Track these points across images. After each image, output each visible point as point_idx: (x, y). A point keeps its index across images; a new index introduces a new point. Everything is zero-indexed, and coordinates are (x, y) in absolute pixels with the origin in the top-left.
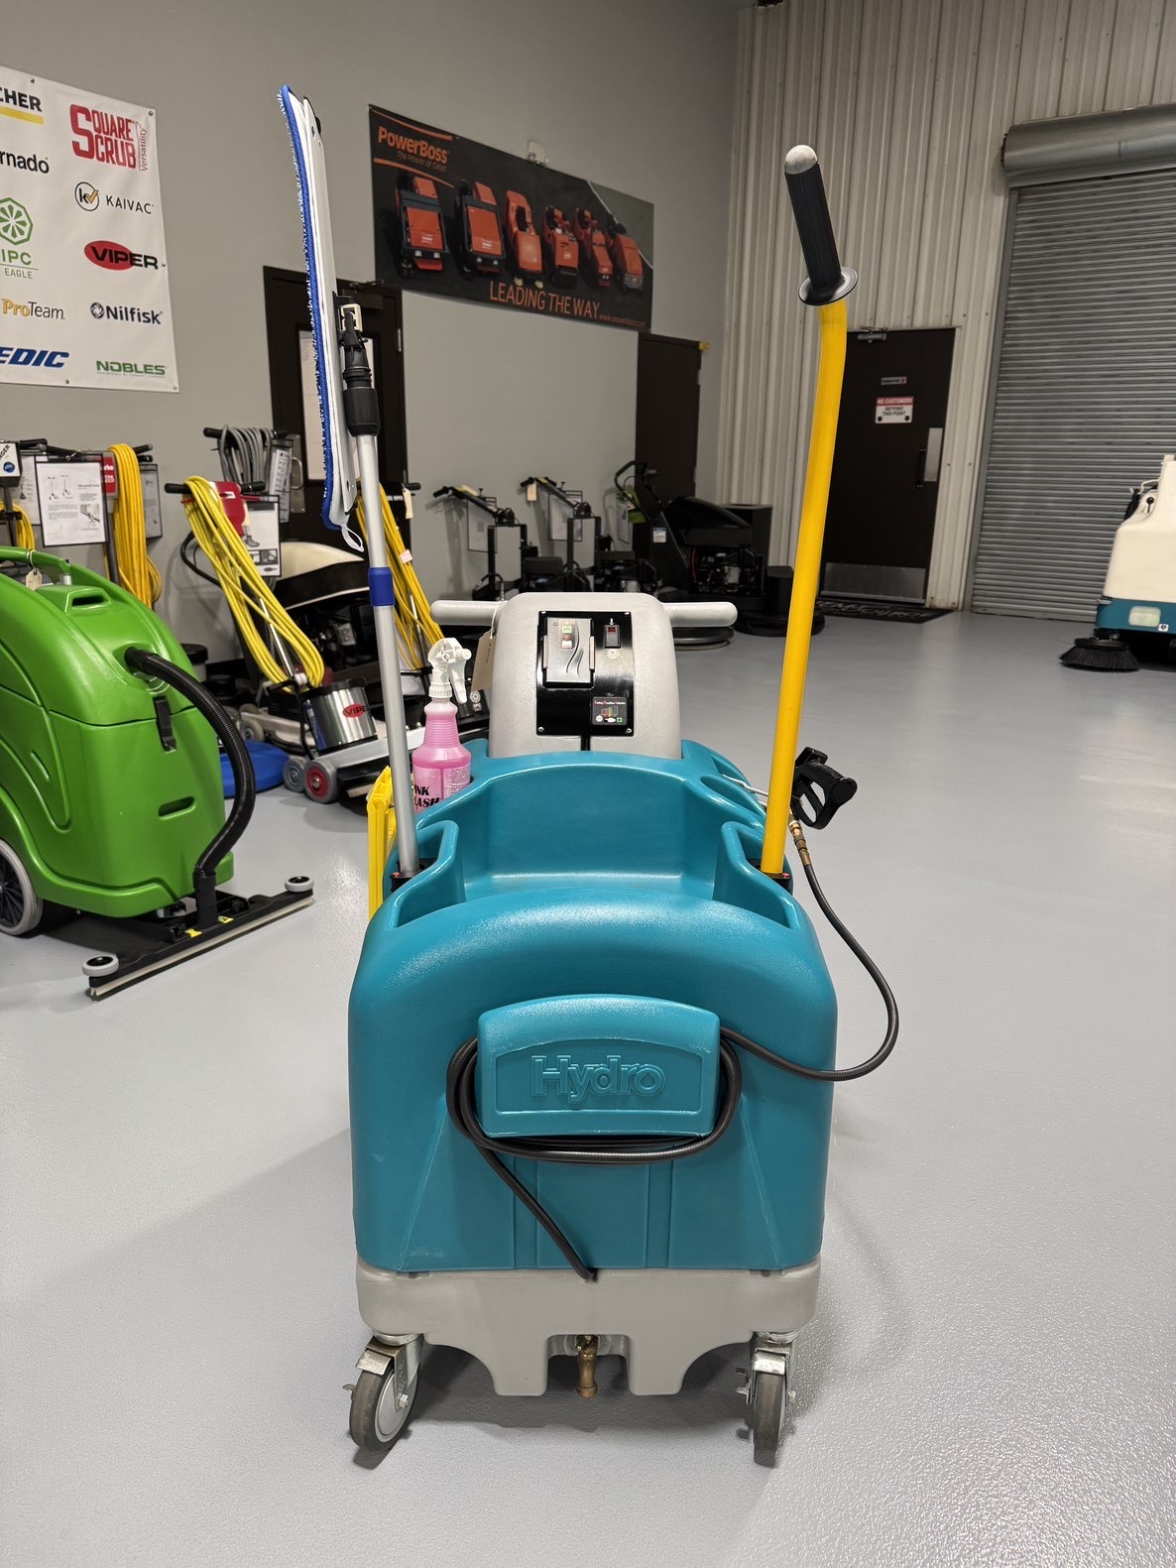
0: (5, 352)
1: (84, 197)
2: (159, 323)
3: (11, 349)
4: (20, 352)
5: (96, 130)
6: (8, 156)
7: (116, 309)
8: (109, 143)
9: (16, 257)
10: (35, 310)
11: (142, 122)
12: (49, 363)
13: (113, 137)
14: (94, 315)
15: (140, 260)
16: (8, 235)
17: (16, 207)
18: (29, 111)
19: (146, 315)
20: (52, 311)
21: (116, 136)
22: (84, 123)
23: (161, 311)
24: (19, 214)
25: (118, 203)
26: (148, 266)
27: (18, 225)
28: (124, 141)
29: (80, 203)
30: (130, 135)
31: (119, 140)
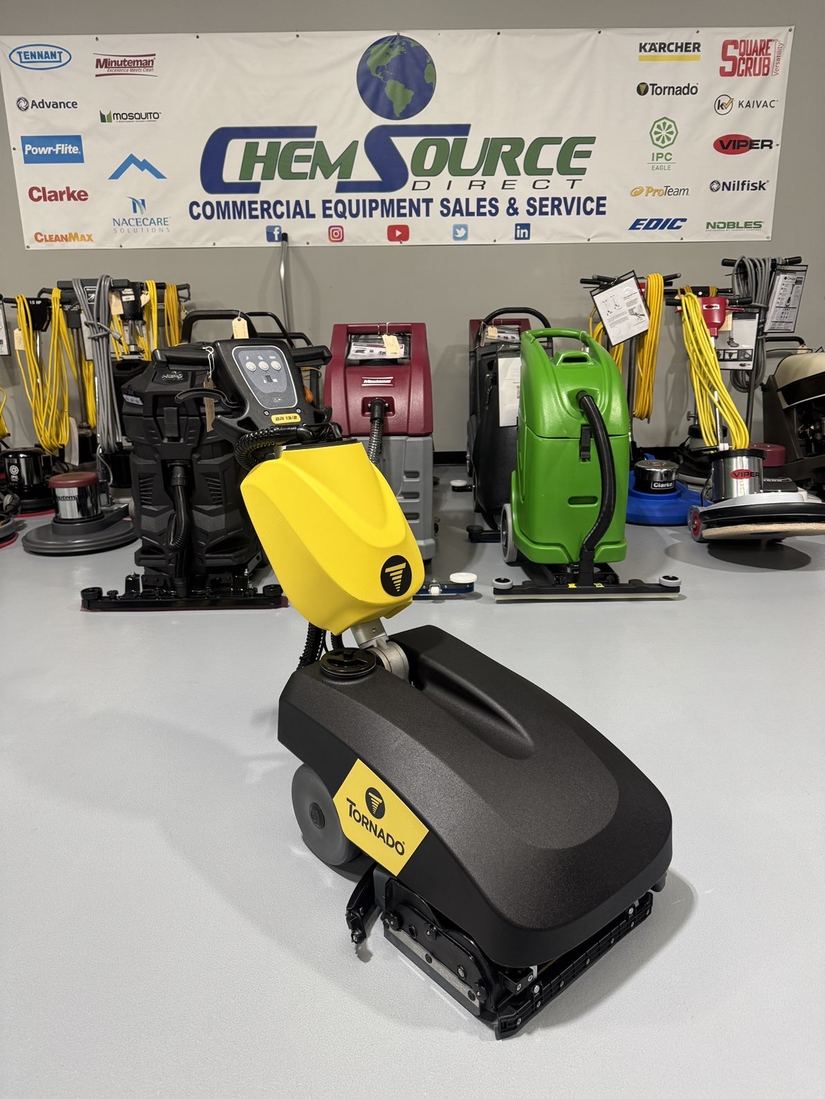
0: (641, 222)
1: (721, 106)
2: (764, 189)
3: (646, 220)
4: (652, 221)
5: (740, 55)
6: (670, 88)
7: (730, 183)
8: (750, 61)
9: (661, 157)
10: (668, 191)
11: (781, 38)
12: (671, 227)
13: (754, 57)
14: (712, 189)
15: (758, 144)
16: (659, 143)
17: (668, 123)
18: (692, 53)
19: (755, 185)
20: (681, 190)
21: (757, 55)
22: (732, 51)
23: (768, 181)
24: (670, 126)
25: (748, 105)
26: (764, 148)
27: (667, 135)
28: (761, 56)
29: (718, 111)
30: (769, 51)
31: (758, 57)
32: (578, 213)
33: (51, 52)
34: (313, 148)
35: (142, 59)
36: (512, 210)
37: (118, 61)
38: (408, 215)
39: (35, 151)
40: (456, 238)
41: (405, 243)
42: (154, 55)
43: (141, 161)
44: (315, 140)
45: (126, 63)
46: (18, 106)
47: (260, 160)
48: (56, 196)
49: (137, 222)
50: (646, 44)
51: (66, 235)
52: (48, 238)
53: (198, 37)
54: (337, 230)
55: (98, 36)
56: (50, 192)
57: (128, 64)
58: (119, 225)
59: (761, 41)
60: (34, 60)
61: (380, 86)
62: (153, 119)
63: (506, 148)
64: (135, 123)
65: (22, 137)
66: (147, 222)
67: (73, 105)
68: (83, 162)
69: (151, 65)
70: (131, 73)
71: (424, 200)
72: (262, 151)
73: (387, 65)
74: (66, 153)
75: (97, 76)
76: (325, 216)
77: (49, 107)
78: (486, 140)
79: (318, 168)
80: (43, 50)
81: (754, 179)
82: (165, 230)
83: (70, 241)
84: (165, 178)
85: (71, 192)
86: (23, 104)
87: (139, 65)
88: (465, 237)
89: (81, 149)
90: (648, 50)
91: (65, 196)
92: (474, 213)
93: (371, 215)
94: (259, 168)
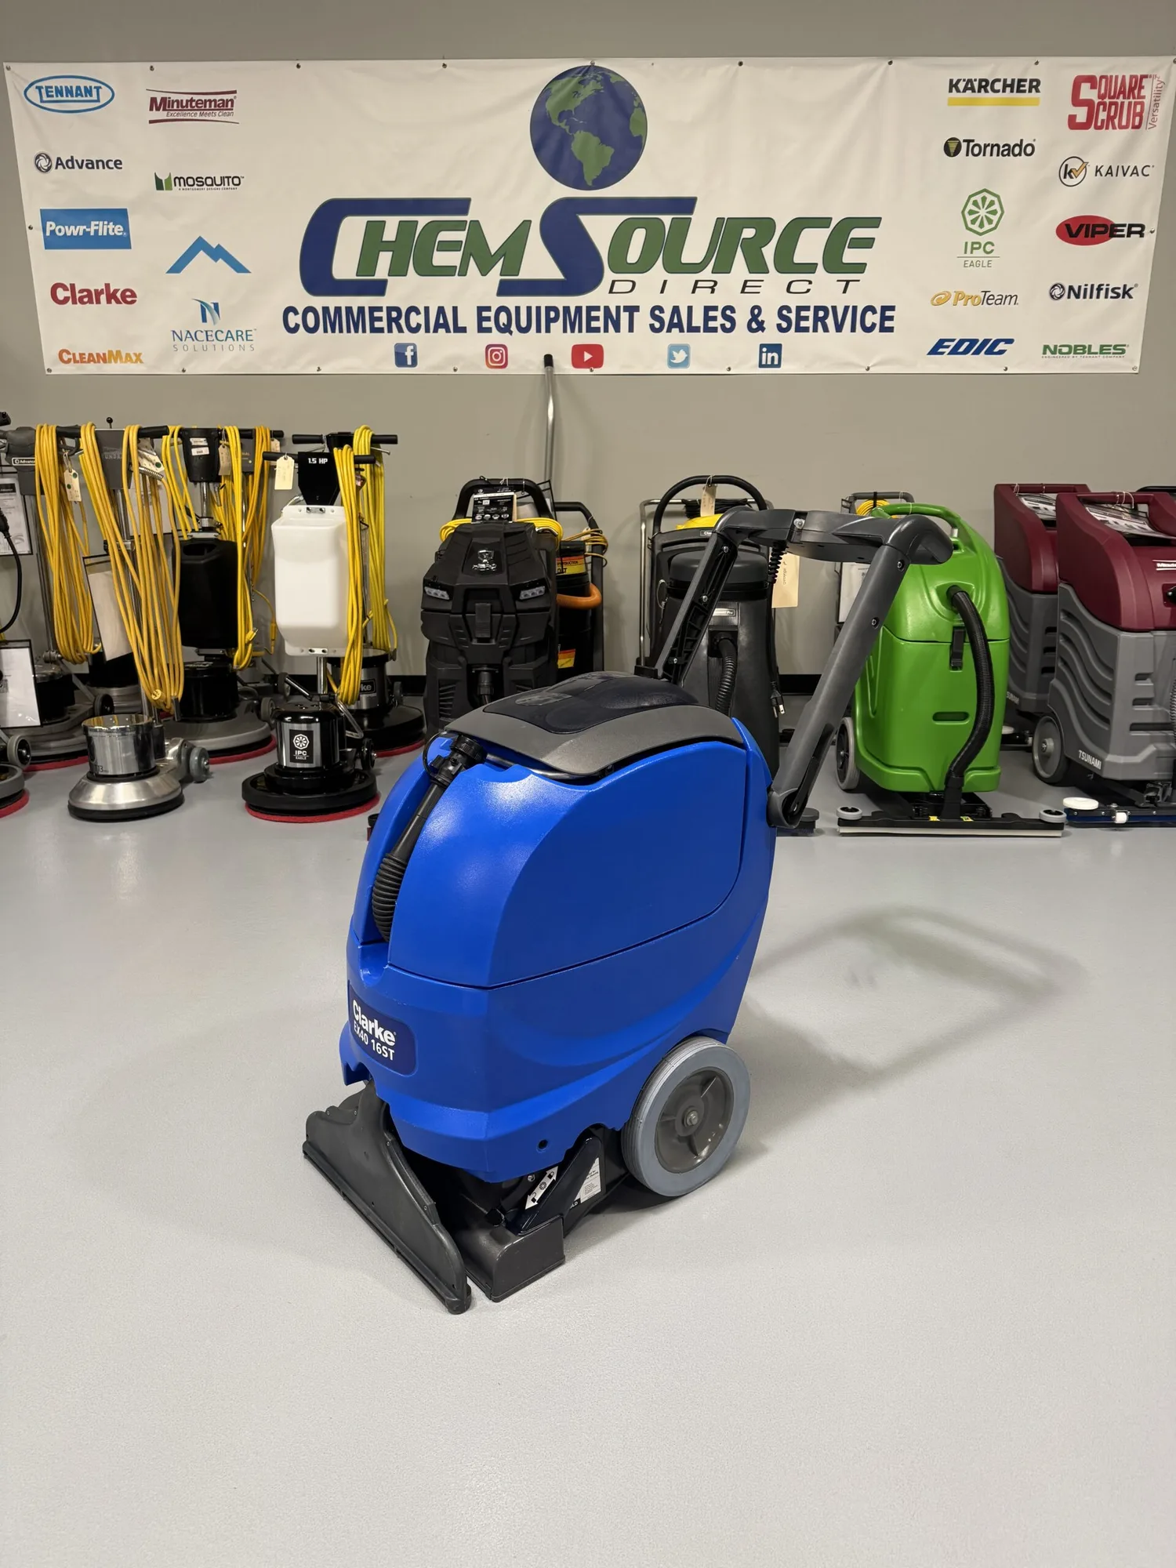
0: (946, 344)
1: (1069, 173)
2: (1130, 297)
3: (953, 340)
4: (962, 342)
5: (1099, 98)
6: (993, 146)
7: (1080, 287)
8: (1113, 107)
9: (980, 248)
10: (987, 298)
11: (1162, 75)
12: (990, 352)
13: (1119, 101)
14: (1052, 296)
15: (1122, 231)
16: (976, 227)
17: (990, 198)
18: (1027, 95)
19: (1116, 291)
20: (1006, 297)
21: (1124, 98)
22: (1087, 92)
23: (1136, 285)
24: (992, 203)
25: (1110, 172)
26: (1132, 235)
27: (988, 215)
28: (1133, 101)
29: (1063, 180)
30: (1143, 92)
31: (1126, 102)
32: (853, 329)
33: (85, 87)
34: (464, 230)
35: (218, 97)
36: (756, 323)
37: (182, 101)
38: (602, 329)
39: (60, 231)
40: (672, 365)
41: (597, 371)
42: (235, 92)
43: (214, 247)
44: (468, 218)
45: (194, 104)
46: (37, 166)
47: (387, 246)
48: (90, 297)
49: (207, 336)
50: (959, 81)
51: (104, 354)
52: (78, 358)
53: (298, 66)
54: (499, 351)
55: (154, 64)
56: (81, 291)
57: (197, 104)
58: (181, 340)
59: (1132, 77)
60: (60, 98)
61: (565, 140)
62: (231, 185)
63: (749, 233)
64: (205, 193)
65: (42, 211)
66: (221, 336)
67: (115, 164)
68: (130, 248)
69: (229, 107)
70: (203, 118)
71: (626, 309)
72: (390, 234)
73: (575, 109)
74: (105, 234)
75: (151, 122)
76: (481, 329)
77: (81, 167)
78: (720, 220)
79: (472, 258)
80: (73, 83)
81: (1117, 282)
82: (248, 348)
83: (110, 362)
84: (248, 272)
85: (112, 291)
86: (43, 163)
87: (213, 107)
88: (686, 363)
89: (126, 229)
90: (961, 89)
91: (103, 298)
92: (699, 327)
93: (548, 330)
94: (385, 259)
